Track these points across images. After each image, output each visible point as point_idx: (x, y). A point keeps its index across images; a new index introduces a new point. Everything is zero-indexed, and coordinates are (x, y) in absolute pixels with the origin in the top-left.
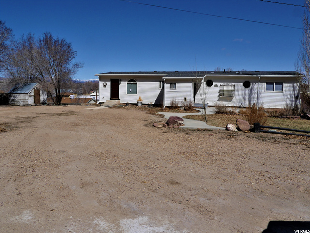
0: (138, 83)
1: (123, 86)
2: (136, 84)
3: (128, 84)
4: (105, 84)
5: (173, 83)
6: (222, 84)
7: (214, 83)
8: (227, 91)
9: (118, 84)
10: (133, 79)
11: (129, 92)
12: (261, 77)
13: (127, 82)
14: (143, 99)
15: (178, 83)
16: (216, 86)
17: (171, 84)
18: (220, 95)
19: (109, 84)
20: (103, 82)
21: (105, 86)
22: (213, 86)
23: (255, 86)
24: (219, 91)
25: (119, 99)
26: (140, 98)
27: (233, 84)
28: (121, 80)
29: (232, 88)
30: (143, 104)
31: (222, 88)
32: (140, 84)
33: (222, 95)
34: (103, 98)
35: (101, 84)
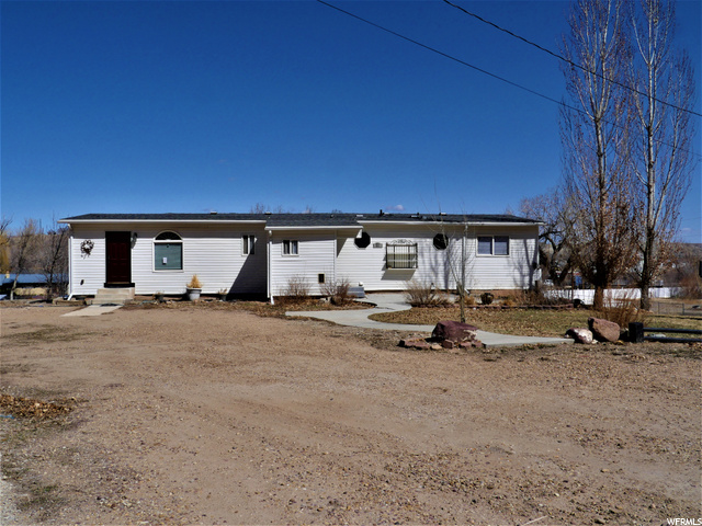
0: (185, 241)
1: (143, 252)
2: (181, 244)
3: (156, 244)
4: (87, 246)
5: (290, 241)
6: (390, 240)
7: (373, 240)
8: (402, 256)
9: (129, 246)
10: (170, 234)
11: (160, 265)
12: (470, 227)
13: (154, 240)
14: (201, 280)
15: (302, 241)
16: (377, 245)
17: (286, 243)
18: (387, 265)
19: (100, 245)
20: (82, 240)
21: (87, 251)
22: (370, 246)
23: (457, 245)
24: (383, 256)
25: (133, 285)
26: (194, 280)
27: (412, 240)
28: (136, 236)
29: (412, 251)
30: (202, 295)
31: (390, 251)
32: (189, 244)
33: (391, 267)
34: (82, 282)
35: (75, 244)
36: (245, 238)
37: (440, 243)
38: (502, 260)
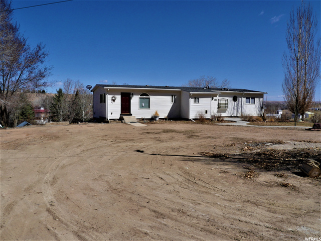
0: (151, 97)
1: (135, 101)
2: (149, 98)
3: (140, 98)
4: (113, 98)
5: (196, 98)
6: (220, 98)
7: (214, 98)
8: (223, 104)
9: (130, 99)
10: (145, 94)
11: (141, 107)
13: (139, 96)
16: (216, 100)
18: (219, 108)
19: (119, 98)
20: (112, 96)
21: (114, 100)
22: (214, 100)
23: (240, 100)
24: (217, 104)
25: (131, 115)
26: (156, 113)
27: (227, 98)
28: (132, 95)
29: (226, 102)
31: (220, 102)
33: (220, 108)
34: (112, 113)
35: (109, 98)
36: (172, 96)
37: (235, 99)
38: (253, 106)
